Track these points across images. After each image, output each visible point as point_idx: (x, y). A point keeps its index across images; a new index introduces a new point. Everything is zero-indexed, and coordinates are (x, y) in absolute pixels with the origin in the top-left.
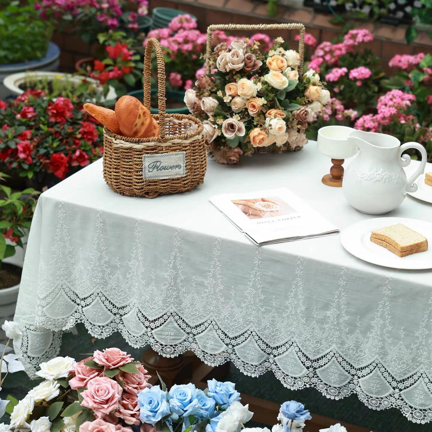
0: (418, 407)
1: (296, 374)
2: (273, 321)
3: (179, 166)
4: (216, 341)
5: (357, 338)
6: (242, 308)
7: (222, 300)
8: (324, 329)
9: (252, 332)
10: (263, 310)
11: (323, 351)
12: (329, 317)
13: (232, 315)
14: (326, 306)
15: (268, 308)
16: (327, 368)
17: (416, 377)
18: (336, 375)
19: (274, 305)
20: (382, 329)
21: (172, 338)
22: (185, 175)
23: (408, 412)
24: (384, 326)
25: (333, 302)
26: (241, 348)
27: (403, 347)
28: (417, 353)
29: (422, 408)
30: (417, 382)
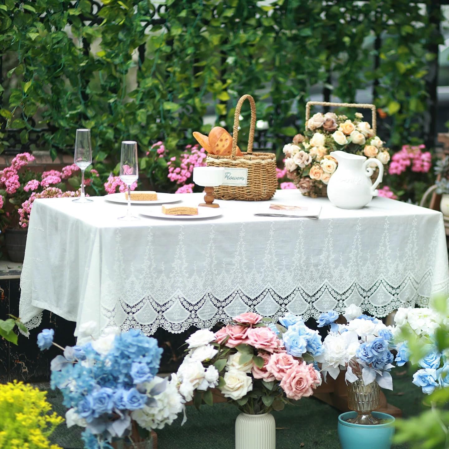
0: (380, 306)
1: (302, 311)
2: (284, 276)
3: (243, 179)
4: (242, 306)
5: (341, 270)
6: (261, 273)
7: (246, 271)
8: (319, 270)
9: (269, 290)
10: (276, 269)
11: (318, 286)
12: (321, 259)
13: (254, 281)
14: (320, 252)
15: (280, 267)
16: (321, 299)
17: (377, 284)
18: (328, 303)
19: (284, 263)
20: (356, 257)
21: (209, 314)
22: (246, 186)
23: (373, 311)
24: (358, 254)
25: (324, 247)
26: (261, 305)
27: (370, 265)
28: (378, 266)
29: (383, 305)
30: (379, 288)
